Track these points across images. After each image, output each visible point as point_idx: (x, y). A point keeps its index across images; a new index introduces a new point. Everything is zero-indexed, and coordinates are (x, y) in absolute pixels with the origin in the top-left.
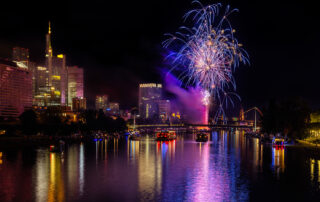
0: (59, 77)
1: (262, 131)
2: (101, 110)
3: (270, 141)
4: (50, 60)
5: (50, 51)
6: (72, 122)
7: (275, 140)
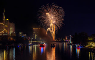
0: (7, 26)
1: (73, 43)
2: (21, 37)
3: (76, 46)
4: (4, 21)
5: (4, 18)
6: (11, 41)
7: (77, 46)
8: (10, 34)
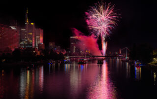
2: (52, 49)
5: (27, 21)
6: (38, 55)
7: (136, 63)
8: (37, 45)
